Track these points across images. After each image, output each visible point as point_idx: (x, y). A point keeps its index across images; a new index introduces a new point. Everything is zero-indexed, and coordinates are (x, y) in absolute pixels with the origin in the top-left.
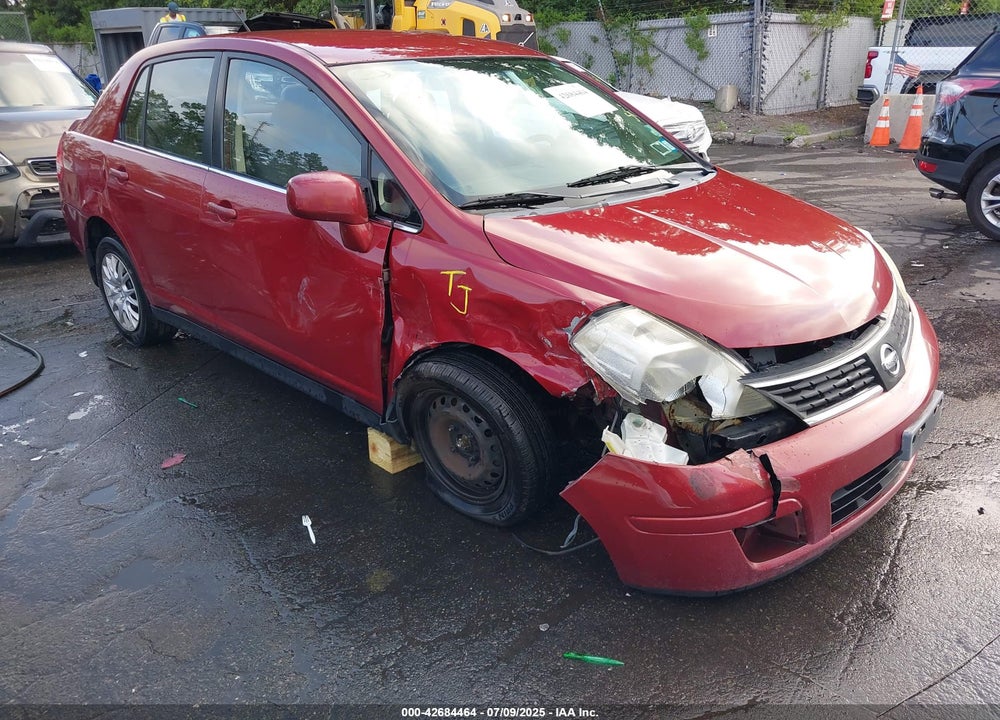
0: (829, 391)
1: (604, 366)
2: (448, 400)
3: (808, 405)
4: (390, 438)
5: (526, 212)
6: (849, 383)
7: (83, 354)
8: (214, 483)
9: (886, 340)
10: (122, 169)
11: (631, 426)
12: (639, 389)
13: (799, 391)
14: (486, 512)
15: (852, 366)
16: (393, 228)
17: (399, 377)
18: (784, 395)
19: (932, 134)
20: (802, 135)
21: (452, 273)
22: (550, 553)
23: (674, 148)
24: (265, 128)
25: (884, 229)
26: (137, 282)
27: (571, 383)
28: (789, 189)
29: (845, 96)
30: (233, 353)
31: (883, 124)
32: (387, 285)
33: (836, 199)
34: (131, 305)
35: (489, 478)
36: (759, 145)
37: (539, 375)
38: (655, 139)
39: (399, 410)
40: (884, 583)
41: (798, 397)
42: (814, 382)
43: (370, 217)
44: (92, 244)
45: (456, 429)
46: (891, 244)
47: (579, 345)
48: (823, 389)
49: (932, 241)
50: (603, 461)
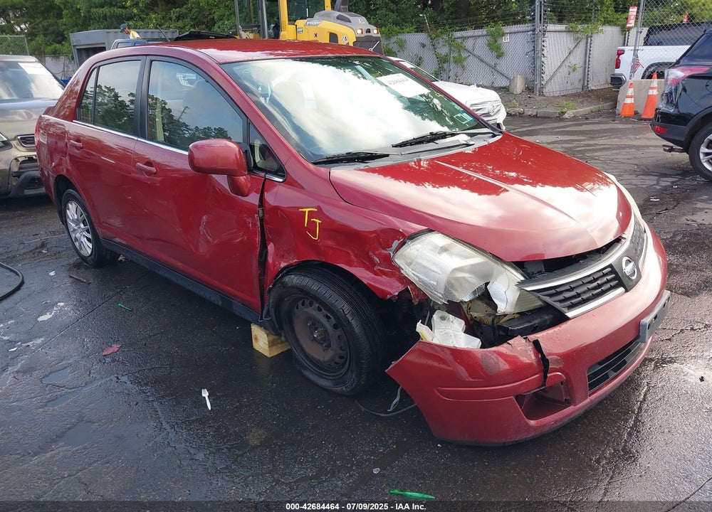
0: (585, 292)
1: (417, 276)
2: (307, 302)
3: (568, 303)
4: (267, 332)
5: (362, 166)
6: (599, 286)
7: (52, 274)
8: (139, 365)
9: (626, 253)
10: (78, 141)
11: (438, 320)
12: (443, 293)
13: (561, 292)
14: (336, 384)
15: (601, 274)
16: (266, 179)
17: (271, 286)
18: (551, 296)
19: (663, 106)
20: (572, 109)
21: (307, 210)
22: (382, 415)
23: (471, 119)
24: (187, 111)
25: (631, 174)
26: (91, 221)
27: (394, 289)
28: (562, 147)
29: (603, 82)
30: (156, 271)
31: (629, 101)
32: (262, 220)
33: (596, 154)
34: (87, 238)
35: (338, 360)
36: (542, 117)
37: (371, 283)
38: (458, 112)
39: (272, 311)
40: (630, 434)
41: (561, 297)
42: (572, 286)
43: (248, 171)
44: (60, 193)
45: (313, 324)
46: (635, 185)
47: (399, 261)
48: (579, 291)
49: (666, 182)
50: (416, 346)
